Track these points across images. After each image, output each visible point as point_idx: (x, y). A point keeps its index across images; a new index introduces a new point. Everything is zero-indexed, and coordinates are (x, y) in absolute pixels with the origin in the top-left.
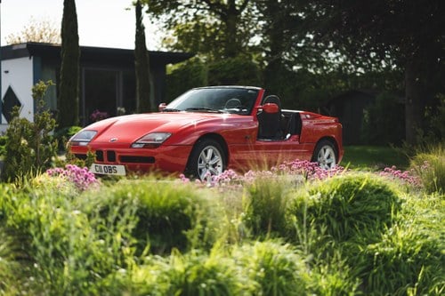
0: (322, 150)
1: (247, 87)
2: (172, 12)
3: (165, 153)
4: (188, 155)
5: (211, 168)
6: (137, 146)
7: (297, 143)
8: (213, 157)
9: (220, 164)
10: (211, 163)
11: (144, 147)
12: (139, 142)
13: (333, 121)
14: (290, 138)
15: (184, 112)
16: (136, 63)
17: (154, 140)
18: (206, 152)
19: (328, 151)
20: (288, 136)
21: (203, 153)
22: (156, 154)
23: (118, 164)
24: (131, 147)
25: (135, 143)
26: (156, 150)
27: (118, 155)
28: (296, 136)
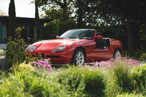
0: (116, 52)
1: (90, 29)
2: (45, 5)
3: (64, 54)
4: (72, 55)
5: (80, 60)
6: (53, 52)
7: (108, 50)
8: (81, 55)
9: (83, 58)
10: (80, 58)
11: (56, 52)
12: (54, 50)
13: (118, 42)
14: (106, 48)
15: (67, 39)
16: (35, 22)
17: (59, 49)
18: (78, 54)
19: (118, 53)
20: (105, 47)
21: (77, 54)
22: (60, 55)
23: (45, 59)
24: (50, 52)
25: (52, 50)
26: (60, 53)
27: (45, 55)
28: (108, 47)
